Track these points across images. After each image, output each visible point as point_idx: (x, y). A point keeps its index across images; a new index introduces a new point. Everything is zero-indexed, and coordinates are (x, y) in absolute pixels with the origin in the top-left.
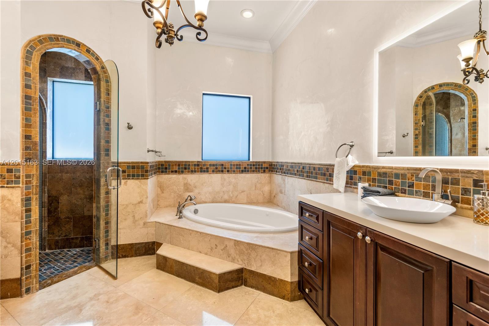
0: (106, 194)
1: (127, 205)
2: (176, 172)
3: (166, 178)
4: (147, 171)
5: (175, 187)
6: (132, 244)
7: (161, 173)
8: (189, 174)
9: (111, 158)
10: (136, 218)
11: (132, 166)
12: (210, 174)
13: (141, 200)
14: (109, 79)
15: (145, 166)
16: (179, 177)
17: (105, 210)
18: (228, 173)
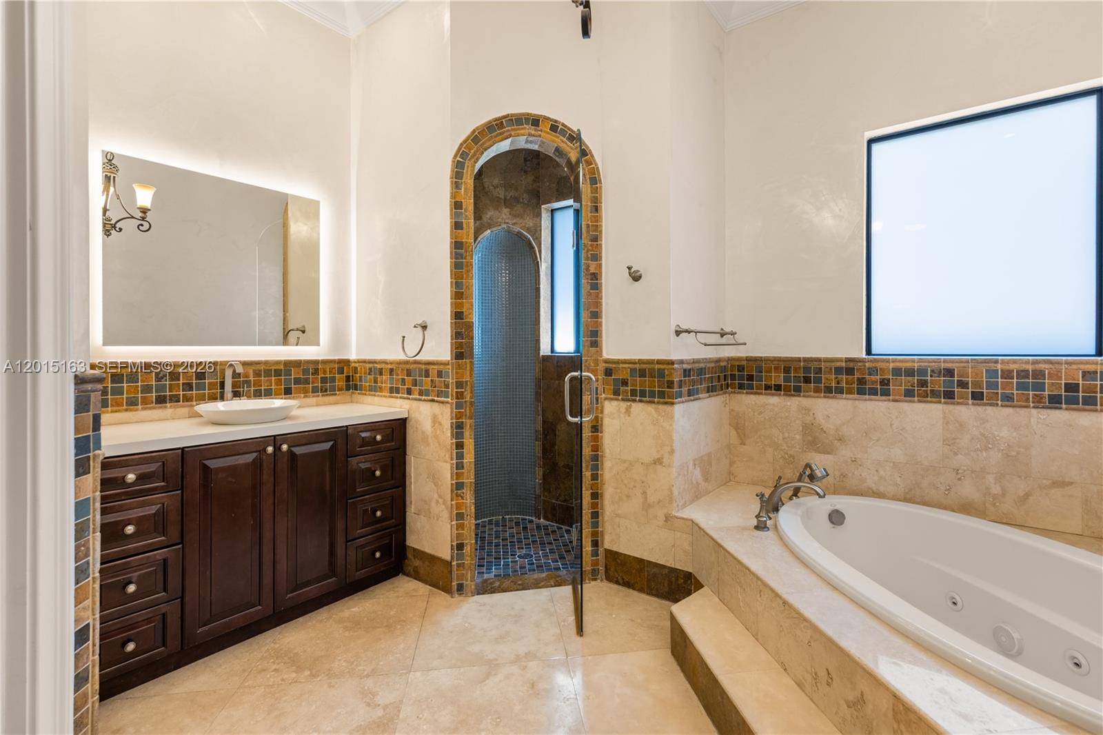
0: (593, 430)
1: (631, 464)
2: (778, 388)
3: (749, 402)
4: (670, 384)
5: (775, 431)
6: (642, 560)
7: (737, 390)
8: (820, 397)
9: (601, 351)
10: (648, 500)
11: (639, 370)
12: (897, 401)
13: (659, 456)
14: (597, 176)
15: (668, 369)
16: (789, 404)
17: (590, 467)
18: (973, 404)
